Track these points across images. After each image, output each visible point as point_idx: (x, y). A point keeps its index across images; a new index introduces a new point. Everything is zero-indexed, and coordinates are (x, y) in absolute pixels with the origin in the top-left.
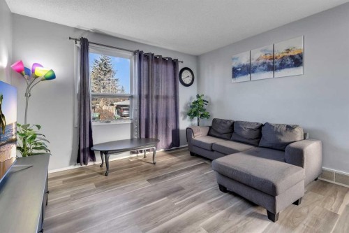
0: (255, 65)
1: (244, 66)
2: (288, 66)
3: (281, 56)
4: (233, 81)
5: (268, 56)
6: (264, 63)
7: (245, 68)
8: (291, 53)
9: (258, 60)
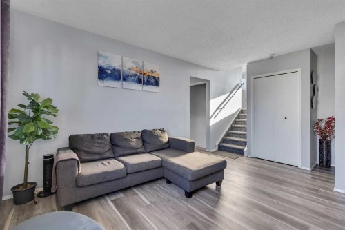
0: (127, 73)
1: (114, 69)
2: (152, 84)
3: (148, 74)
4: (100, 83)
5: (139, 70)
6: (136, 75)
7: (117, 73)
8: (154, 75)
9: (130, 69)
